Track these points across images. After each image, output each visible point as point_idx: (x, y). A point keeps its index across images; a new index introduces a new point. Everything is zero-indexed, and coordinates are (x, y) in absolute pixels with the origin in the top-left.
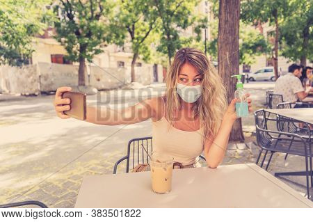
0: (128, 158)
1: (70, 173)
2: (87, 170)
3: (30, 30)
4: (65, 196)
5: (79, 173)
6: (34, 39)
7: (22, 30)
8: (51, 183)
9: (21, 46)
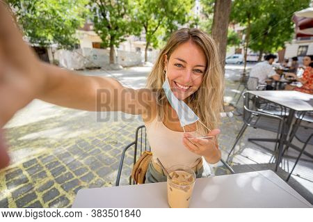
0: (136, 143)
1: (97, 132)
2: (110, 130)
3: (75, 24)
4: (93, 152)
5: (104, 133)
6: (77, 31)
7: (69, 25)
8: (83, 140)
9: (69, 36)
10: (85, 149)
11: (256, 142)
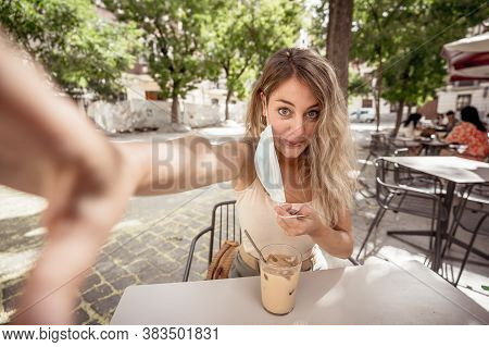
0: (212, 229)
1: (151, 223)
2: (171, 220)
3: (121, 64)
4: (143, 254)
5: (161, 224)
6: (124, 74)
7: (112, 64)
8: (129, 236)
9: (111, 81)
10: (131, 249)
11: (399, 236)
